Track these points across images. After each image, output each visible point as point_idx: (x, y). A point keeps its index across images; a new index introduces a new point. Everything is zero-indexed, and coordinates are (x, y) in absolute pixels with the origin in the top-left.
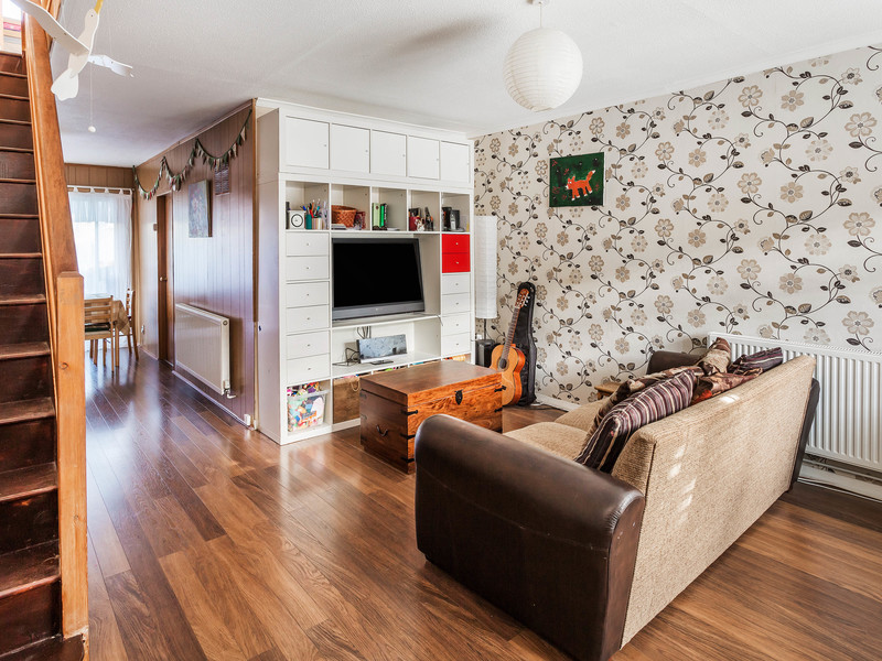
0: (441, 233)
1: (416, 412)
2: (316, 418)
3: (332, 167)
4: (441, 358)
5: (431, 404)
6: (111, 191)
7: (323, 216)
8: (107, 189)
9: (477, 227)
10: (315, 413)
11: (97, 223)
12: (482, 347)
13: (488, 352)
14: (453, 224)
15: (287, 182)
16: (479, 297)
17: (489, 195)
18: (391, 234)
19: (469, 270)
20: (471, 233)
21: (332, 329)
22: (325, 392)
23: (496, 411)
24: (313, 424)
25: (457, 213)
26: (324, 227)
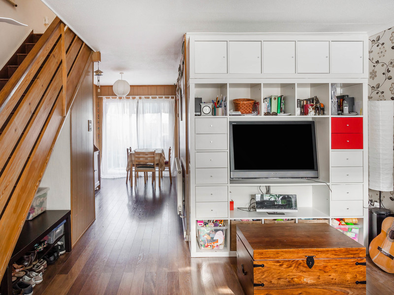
0: (330, 116)
1: (263, 266)
2: (218, 244)
3: (230, 71)
4: (330, 218)
5: (278, 262)
6: (165, 97)
7: (223, 106)
8: (164, 96)
9: (371, 111)
10: (217, 241)
11: (161, 114)
12: (375, 215)
13: (380, 220)
14: (346, 109)
15: (196, 84)
16: (372, 171)
17: (389, 82)
18: (282, 118)
19: (362, 148)
20: (365, 116)
21: (229, 185)
22: (224, 228)
23: (357, 283)
24: (216, 248)
25: (353, 100)
26: (225, 113)
